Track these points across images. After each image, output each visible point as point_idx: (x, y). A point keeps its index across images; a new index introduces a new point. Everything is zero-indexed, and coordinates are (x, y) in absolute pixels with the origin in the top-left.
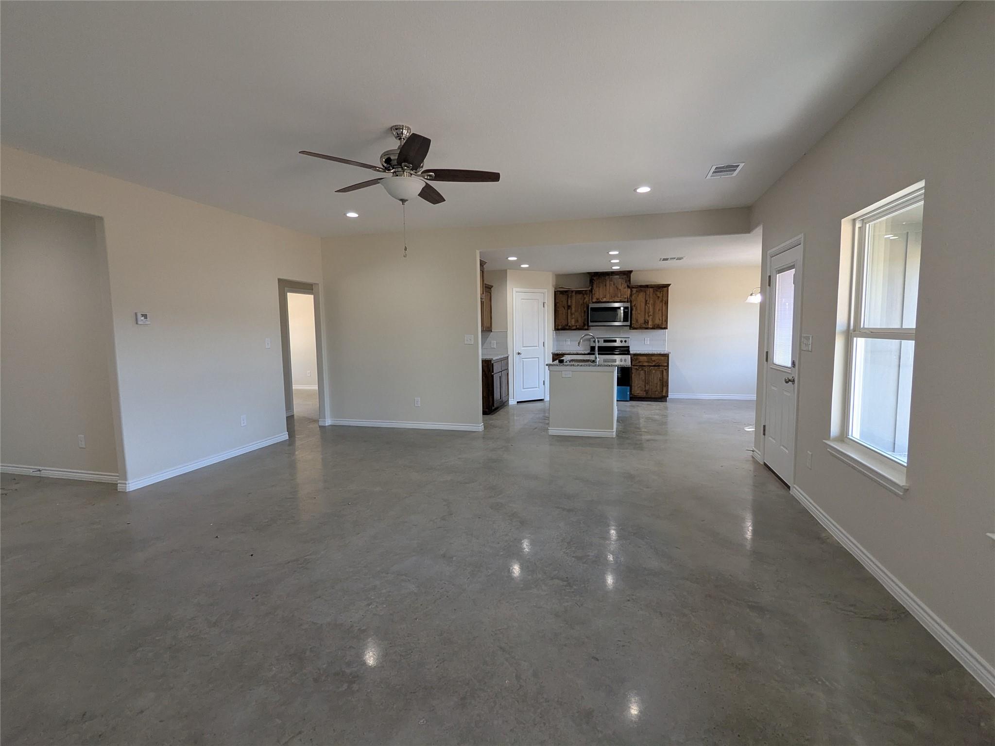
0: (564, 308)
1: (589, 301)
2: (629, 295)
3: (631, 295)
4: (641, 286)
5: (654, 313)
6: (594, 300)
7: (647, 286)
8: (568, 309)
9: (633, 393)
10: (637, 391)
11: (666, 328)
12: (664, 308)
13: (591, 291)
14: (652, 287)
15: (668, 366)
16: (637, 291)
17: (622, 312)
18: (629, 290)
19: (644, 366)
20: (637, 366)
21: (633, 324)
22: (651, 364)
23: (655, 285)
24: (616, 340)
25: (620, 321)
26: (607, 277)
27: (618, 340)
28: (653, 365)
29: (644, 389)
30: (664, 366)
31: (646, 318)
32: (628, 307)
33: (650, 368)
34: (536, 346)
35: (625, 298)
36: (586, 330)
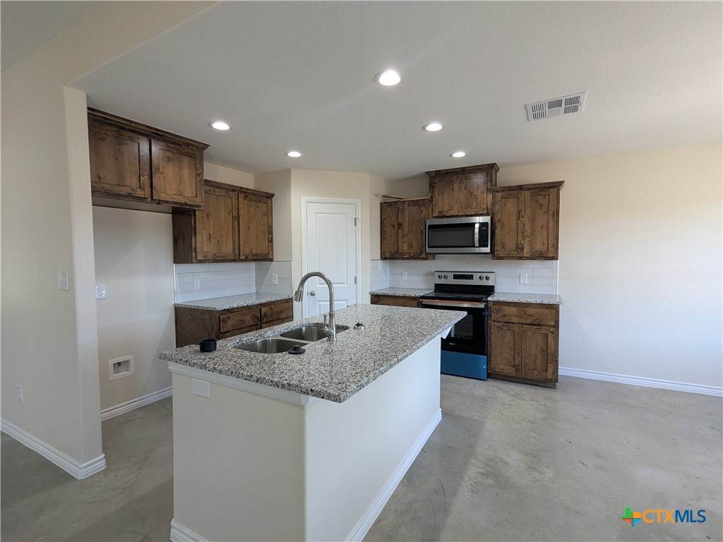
0: (394, 228)
1: (428, 215)
2: (489, 204)
3: (493, 204)
4: (510, 189)
5: (533, 232)
6: (436, 214)
7: (521, 188)
8: (399, 228)
9: (492, 367)
10: (501, 365)
11: (555, 258)
12: (551, 223)
13: (431, 200)
14: (529, 189)
15: (557, 326)
16: (503, 197)
17: (477, 230)
18: (490, 196)
19: (513, 323)
20: (500, 322)
21: (497, 250)
22: (524, 321)
23: (535, 185)
24: (472, 276)
25: (474, 246)
26: (455, 177)
27: (476, 276)
28: (528, 322)
29: (513, 363)
30: (550, 326)
31: (519, 241)
32: (487, 223)
33: (524, 328)
34: (343, 283)
35: (484, 209)
36: (424, 259)
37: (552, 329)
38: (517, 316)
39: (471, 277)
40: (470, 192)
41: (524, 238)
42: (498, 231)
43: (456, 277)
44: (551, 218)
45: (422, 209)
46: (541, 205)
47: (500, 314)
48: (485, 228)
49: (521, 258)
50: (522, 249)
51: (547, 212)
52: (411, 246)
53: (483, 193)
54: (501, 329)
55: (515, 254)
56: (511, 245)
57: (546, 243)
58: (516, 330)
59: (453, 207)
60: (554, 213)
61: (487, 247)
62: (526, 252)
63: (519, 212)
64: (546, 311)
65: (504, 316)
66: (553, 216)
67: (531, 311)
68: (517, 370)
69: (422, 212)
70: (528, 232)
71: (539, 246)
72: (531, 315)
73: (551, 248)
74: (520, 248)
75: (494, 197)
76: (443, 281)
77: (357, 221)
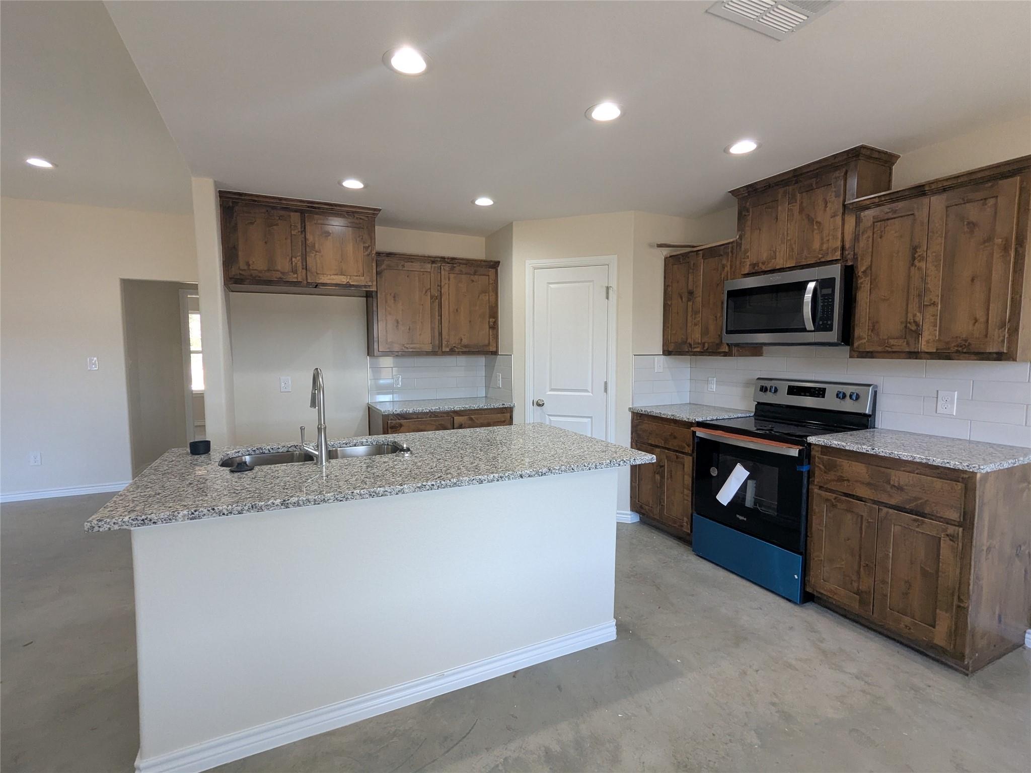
0: (681, 298)
1: (729, 272)
2: (848, 238)
3: (857, 237)
4: (895, 196)
6: (746, 269)
7: (920, 191)
9: (812, 580)
10: (830, 584)
11: (1009, 355)
13: (740, 244)
15: (967, 524)
16: (877, 220)
17: (808, 296)
18: (851, 221)
19: (860, 499)
20: (831, 491)
21: (860, 338)
22: (884, 498)
23: (957, 177)
24: (824, 390)
25: (804, 330)
26: (781, 191)
27: (831, 391)
28: (893, 502)
29: (855, 585)
30: (948, 522)
31: (910, 316)
32: (834, 279)
33: (882, 514)
34: (586, 391)
35: (835, 250)
36: (725, 354)
37: (951, 530)
38: (869, 484)
39: (819, 393)
40: (808, 216)
41: (922, 308)
42: (863, 297)
43: (793, 391)
44: (997, 255)
45: (724, 262)
46: (972, 225)
47: (831, 476)
48: (829, 291)
49: (914, 355)
50: (918, 334)
51: (989, 239)
52: (705, 332)
53: (834, 216)
54: (834, 506)
55: (900, 345)
56: (891, 325)
57: (982, 319)
58: (865, 515)
59: (775, 252)
60: (1007, 241)
61: (831, 329)
62: (927, 341)
63: (914, 249)
64: (938, 484)
65: (841, 479)
66: (1006, 248)
67: (899, 477)
68: (862, 602)
69: (724, 267)
70: (935, 292)
71: (962, 327)
72: (900, 488)
73: (995, 333)
74: (913, 331)
75: (858, 221)
76: (769, 398)
77: (611, 291)
